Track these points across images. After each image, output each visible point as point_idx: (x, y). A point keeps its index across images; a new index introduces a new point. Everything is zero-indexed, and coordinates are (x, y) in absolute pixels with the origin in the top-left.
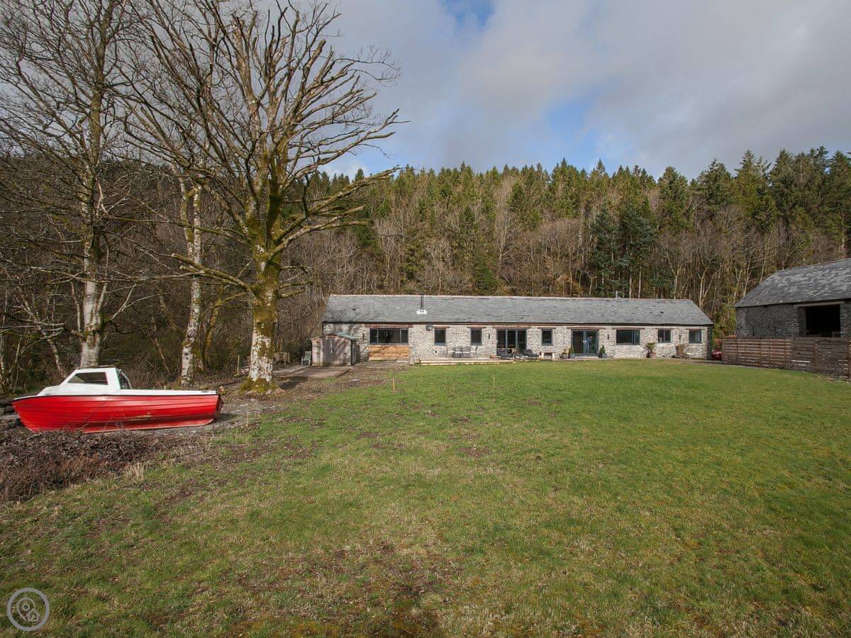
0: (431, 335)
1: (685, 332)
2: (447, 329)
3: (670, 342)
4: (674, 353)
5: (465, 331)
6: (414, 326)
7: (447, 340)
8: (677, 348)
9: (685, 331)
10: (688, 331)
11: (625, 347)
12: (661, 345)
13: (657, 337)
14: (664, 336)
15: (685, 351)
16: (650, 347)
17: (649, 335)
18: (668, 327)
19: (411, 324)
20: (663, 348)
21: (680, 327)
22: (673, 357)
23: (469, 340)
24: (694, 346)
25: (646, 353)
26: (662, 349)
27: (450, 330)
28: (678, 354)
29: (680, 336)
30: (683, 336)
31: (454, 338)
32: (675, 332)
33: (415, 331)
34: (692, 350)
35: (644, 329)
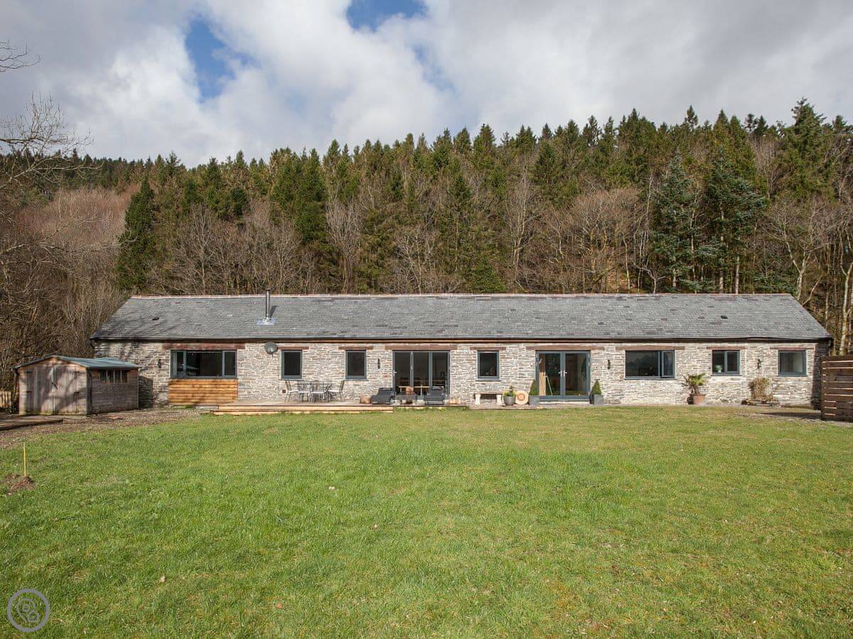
0: (277, 361)
1: (770, 354)
2: (304, 352)
3: (738, 374)
4: (747, 394)
5: (334, 354)
6: (246, 345)
7: (304, 371)
8: (752, 386)
9: (770, 352)
10: (777, 353)
11: (644, 384)
12: (720, 379)
13: (710, 364)
14: (726, 362)
15: (768, 391)
16: (694, 383)
17: (692, 360)
18: (734, 345)
19: (241, 342)
20: (723, 385)
21: (760, 346)
22: (744, 403)
23: (344, 370)
24: (790, 381)
25: (686, 395)
26: (720, 388)
27: (310, 354)
28: (754, 396)
29: (759, 362)
30: (766, 363)
31: (316, 368)
32: (748, 356)
33: (249, 356)
34: (785, 390)
35: (683, 348)
